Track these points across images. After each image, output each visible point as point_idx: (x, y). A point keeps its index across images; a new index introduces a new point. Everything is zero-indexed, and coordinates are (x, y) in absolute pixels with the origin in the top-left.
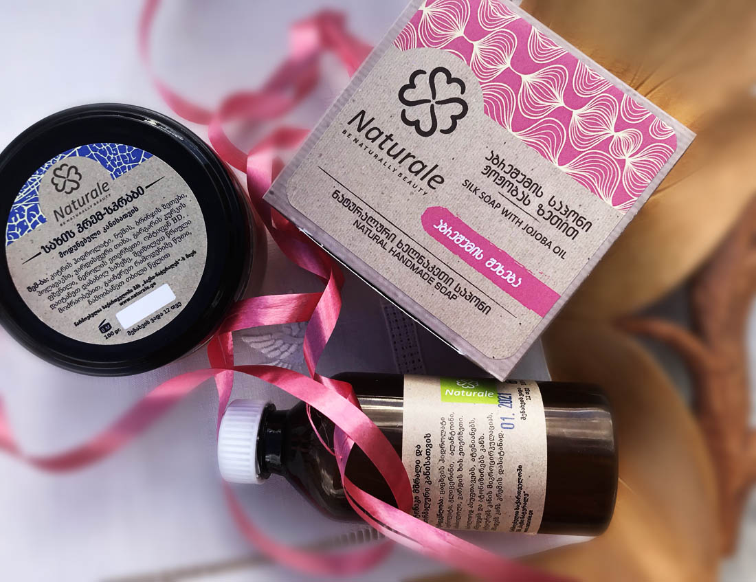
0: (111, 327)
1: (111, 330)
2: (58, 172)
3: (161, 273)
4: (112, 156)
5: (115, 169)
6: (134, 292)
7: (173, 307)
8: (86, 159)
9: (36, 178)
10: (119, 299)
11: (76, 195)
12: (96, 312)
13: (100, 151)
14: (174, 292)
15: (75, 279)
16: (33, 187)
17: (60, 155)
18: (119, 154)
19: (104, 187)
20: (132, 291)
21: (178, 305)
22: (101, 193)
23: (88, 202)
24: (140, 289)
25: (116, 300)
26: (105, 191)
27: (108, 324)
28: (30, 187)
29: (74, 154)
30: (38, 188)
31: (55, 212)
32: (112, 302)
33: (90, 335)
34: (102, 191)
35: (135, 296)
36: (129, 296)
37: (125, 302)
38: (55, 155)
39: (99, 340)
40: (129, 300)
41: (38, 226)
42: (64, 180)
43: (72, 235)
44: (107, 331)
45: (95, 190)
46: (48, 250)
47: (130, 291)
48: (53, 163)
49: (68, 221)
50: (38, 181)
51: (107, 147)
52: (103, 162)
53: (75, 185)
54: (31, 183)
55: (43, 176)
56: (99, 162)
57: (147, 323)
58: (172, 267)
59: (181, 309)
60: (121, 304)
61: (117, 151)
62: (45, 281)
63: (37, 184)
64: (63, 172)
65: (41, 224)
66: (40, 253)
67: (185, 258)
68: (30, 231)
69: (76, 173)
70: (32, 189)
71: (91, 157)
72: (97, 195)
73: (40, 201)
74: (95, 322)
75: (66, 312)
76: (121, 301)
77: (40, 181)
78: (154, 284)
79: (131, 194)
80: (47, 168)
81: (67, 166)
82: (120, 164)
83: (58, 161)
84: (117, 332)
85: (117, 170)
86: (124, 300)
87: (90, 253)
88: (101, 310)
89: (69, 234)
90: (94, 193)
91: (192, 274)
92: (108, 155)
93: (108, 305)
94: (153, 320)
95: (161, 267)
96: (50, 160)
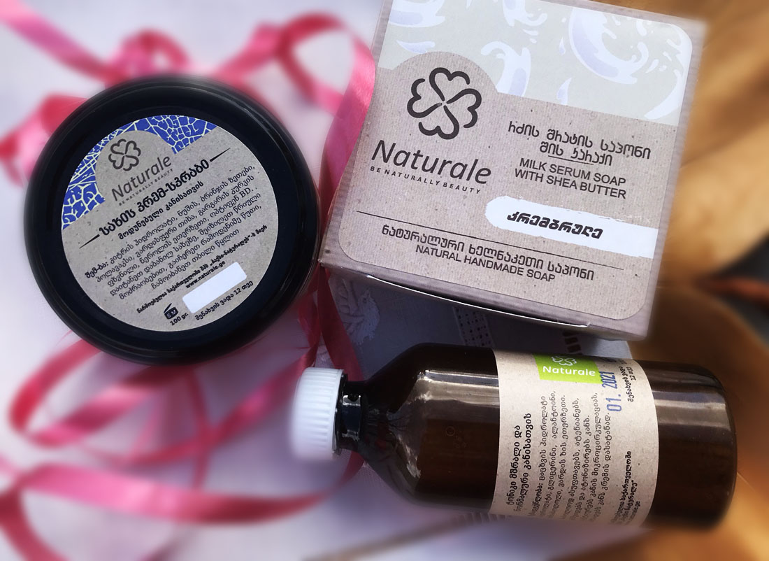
0: (177, 312)
1: (177, 315)
2: (116, 149)
3: (230, 251)
4: (173, 129)
5: (176, 142)
6: (202, 273)
7: (244, 287)
8: (145, 133)
9: (92, 155)
10: (185, 281)
11: (136, 172)
12: (161, 296)
13: (160, 124)
14: (245, 271)
15: (137, 261)
16: (89, 165)
17: (118, 130)
18: (180, 126)
19: (166, 162)
20: (199, 272)
21: (250, 284)
22: (162, 169)
23: (149, 178)
24: (208, 269)
25: (182, 283)
26: (167, 166)
27: (174, 308)
28: (86, 165)
29: (132, 129)
30: (94, 166)
31: (113, 190)
32: (178, 285)
33: (155, 322)
34: (163, 166)
35: (203, 276)
36: (196, 277)
37: (192, 284)
38: (112, 130)
39: (165, 326)
40: (196, 281)
41: (95, 206)
42: (122, 156)
43: (132, 214)
44: (173, 316)
45: (156, 165)
46: (106, 232)
47: (197, 272)
48: (110, 139)
49: (127, 199)
50: (94, 159)
51: (167, 120)
52: (164, 136)
53: (134, 161)
54: (87, 162)
55: (99, 152)
56: (159, 135)
57: (217, 305)
58: (241, 244)
59: (253, 288)
60: (188, 286)
61: (177, 124)
62: (104, 265)
63: (94, 161)
64: (122, 148)
65: (98, 204)
66: (98, 236)
67: (256, 233)
68: (87, 212)
69: (135, 148)
70: (88, 168)
71: (151, 130)
72: (158, 171)
73: (98, 180)
74: (160, 307)
75: (127, 297)
76: (188, 283)
77: (96, 159)
78: (223, 263)
79: (195, 168)
80: (103, 145)
81: (125, 141)
82: (181, 137)
83: (115, 136)
84: (184, 317)
85: (179, 143)
86: (191, 281)
87: (152, 233)
88: (166, 294)
89: (129, 214)
90: (155, 168)
91: (263, 250)
92: (169, 127)
93: (174, 288)
94: (223, 302)
95: (229, 245)
96: (107, 136)
